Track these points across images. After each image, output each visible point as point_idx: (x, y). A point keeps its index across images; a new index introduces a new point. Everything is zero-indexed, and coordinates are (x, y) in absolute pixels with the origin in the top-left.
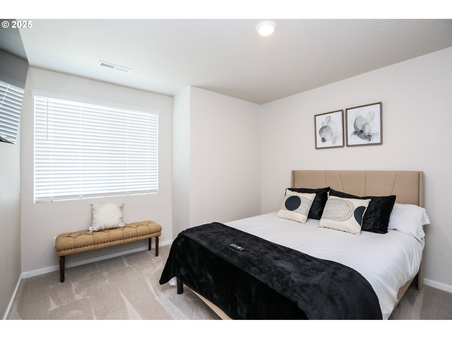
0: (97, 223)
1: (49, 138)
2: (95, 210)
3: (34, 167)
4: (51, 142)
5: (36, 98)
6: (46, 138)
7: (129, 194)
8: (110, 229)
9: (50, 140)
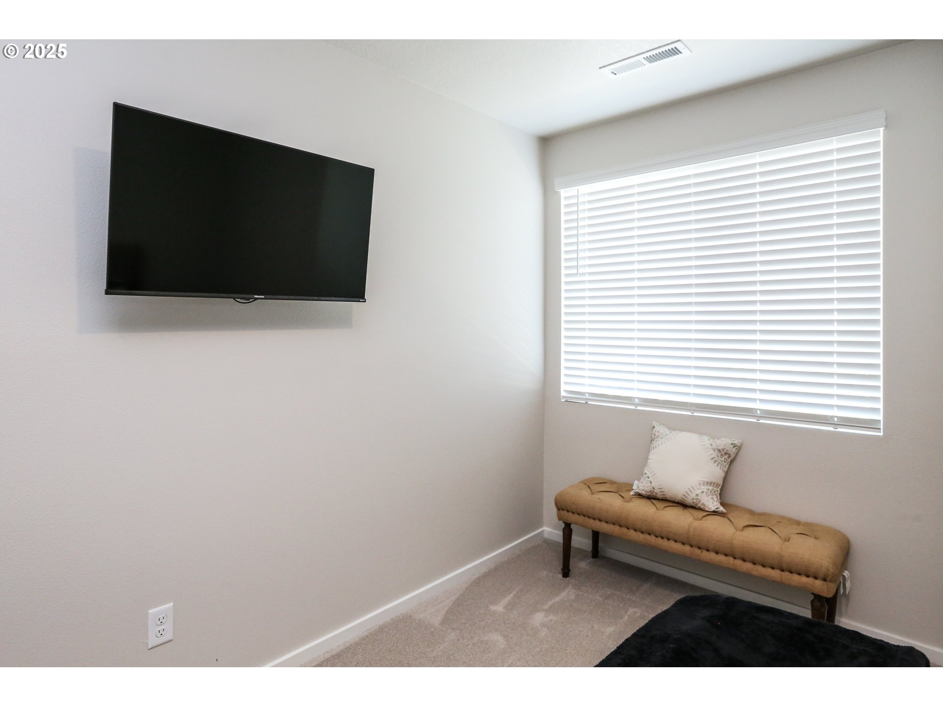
0: (647, 476)
1: (581, 271)
2: (657, 441)
3: (563, 330)
4: (587, 278)
5: (564, 193)
6: (575, 271)
7: (761, 417)
8: (674, 502)
9: (584, 274)
